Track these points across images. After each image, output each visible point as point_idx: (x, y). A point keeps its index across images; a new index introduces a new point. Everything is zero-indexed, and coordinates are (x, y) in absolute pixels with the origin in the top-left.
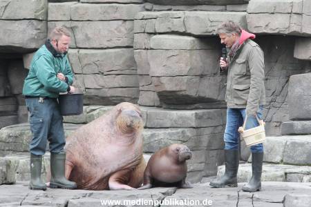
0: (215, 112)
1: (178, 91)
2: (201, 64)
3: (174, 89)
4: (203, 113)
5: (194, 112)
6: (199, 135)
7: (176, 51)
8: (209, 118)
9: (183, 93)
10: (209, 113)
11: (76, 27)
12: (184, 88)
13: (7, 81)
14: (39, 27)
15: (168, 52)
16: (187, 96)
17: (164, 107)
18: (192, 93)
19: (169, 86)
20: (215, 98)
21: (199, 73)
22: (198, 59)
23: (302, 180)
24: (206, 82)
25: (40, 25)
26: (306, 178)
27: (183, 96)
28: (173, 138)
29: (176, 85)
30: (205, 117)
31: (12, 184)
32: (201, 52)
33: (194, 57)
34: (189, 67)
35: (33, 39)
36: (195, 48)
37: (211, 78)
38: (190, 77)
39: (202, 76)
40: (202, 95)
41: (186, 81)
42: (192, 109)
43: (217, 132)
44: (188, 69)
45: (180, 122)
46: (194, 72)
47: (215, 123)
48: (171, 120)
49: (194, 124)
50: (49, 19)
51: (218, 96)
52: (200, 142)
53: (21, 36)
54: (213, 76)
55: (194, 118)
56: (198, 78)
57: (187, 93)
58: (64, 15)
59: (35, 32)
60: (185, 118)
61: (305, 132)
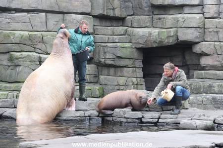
11: (219, 31)
13: (184, 58)
14: (200, 31)
25: (201, 30)
31: (187, 109)
35: (197, 37)
50: (205, 27)
53: (191, 35)
58: (213, 25)
59: (198, 34)
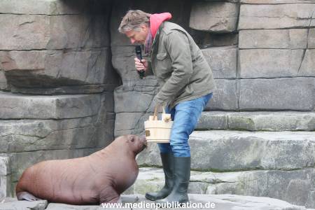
0: (82, 98)
1: (34, 70)
2: (64, 34)
3: (28, 67)
4: (67, 100)
5: (54, 98)
6: (61, 129)
7: (32, 17)
8: (74, 107)
9: (41, 72)
10: (74, 100)
12: (41, 66)
15: (21, 17)
16: (46, 77)
17: (13, 90)
18: (52, 73)
19: (21, 63)
20: (83, 80)
21: (62, 47)
22: (61, 27)
23: (205, 191)
24: (71, 58)
26: (211, 188)
27: (40, 76)
28: (26, 133)
29: (31, 62)
30: (69, 105)
32: (65, 18)
33: (55, 25)
34: (49, 39)
36: (57, 13)
37: (78, 53)
38: (49, 52)
39: (65, 50)
40: (66, 75)
41: (44, 56)
42: (51, 95)
43: (84, 124)
44: (48, 41)
45: (36, 112)
46: (55, 44)
47: (82, 113)
48: (24, 109)
49: (54, 115)
51: (87, 77)
52: (62, 138)
54: (80, 51)
55: (55, 107)
56: (61, 53)
57: (46, 73)
60: (43, 106)
61: (204, 127)
